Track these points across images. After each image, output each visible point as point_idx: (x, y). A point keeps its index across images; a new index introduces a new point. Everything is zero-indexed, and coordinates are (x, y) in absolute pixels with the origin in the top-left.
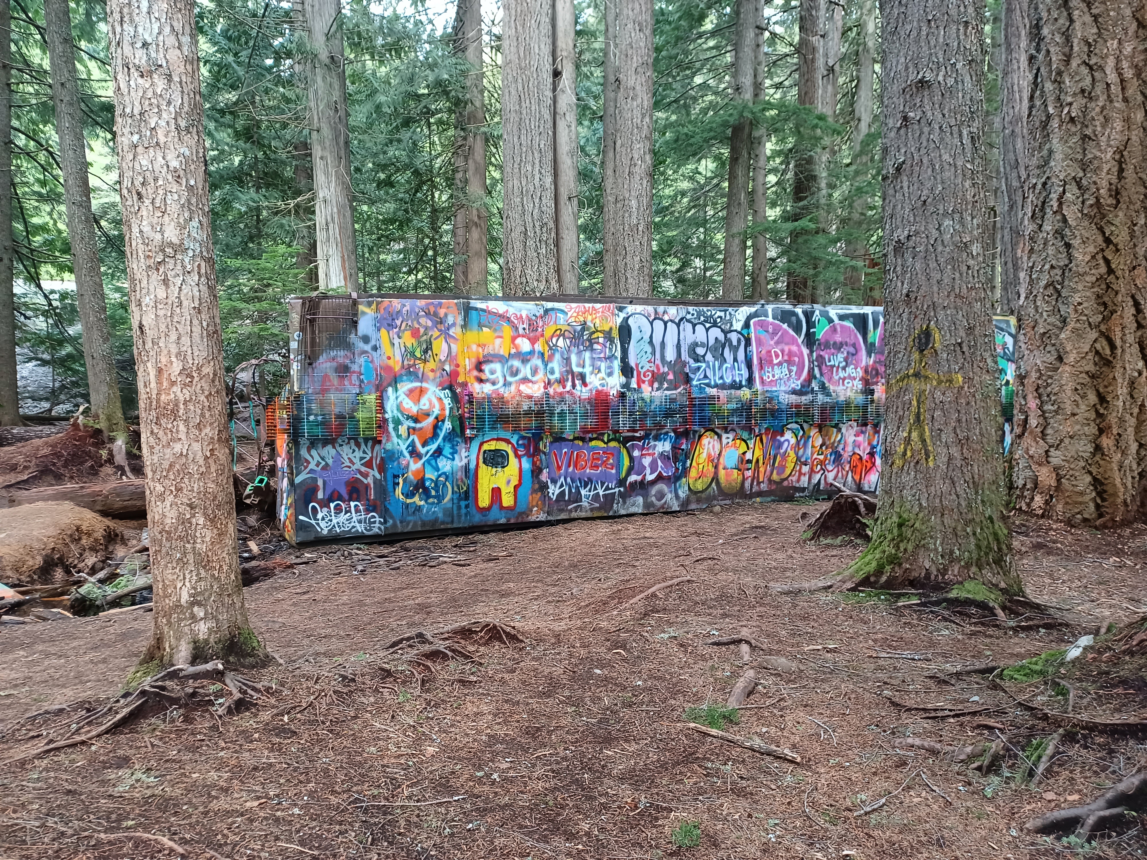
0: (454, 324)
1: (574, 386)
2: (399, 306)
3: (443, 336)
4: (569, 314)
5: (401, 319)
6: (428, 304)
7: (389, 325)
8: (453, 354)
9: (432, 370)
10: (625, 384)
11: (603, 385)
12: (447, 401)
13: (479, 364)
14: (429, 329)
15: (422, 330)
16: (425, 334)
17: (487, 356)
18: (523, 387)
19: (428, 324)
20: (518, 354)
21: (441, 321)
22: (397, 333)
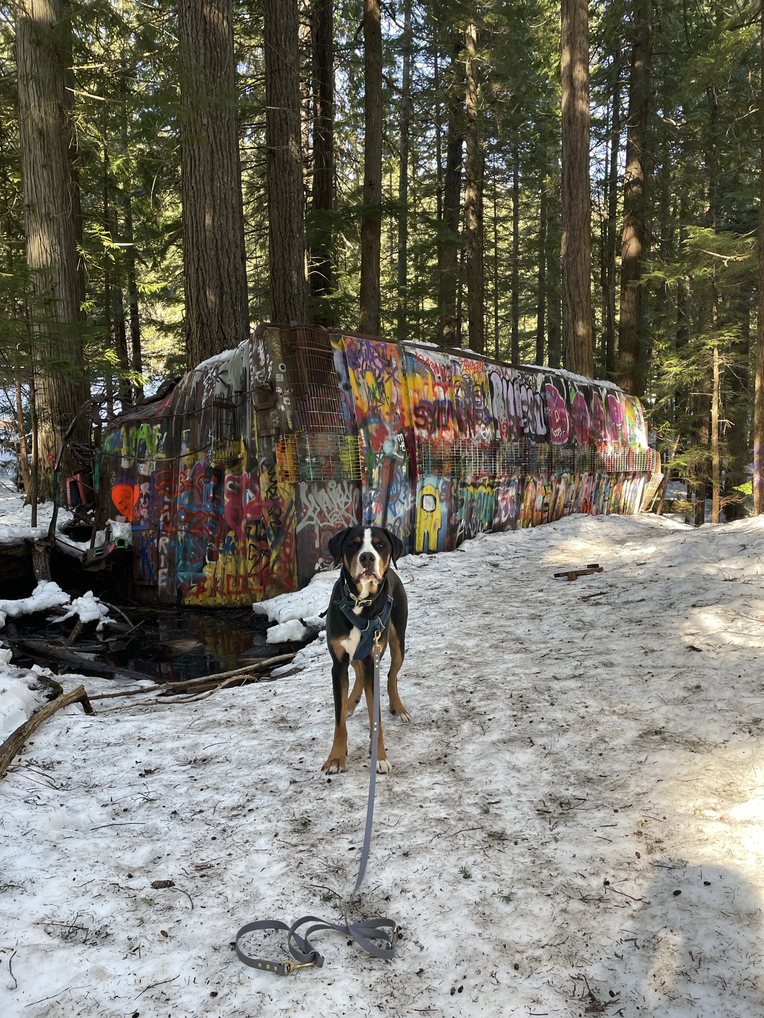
0: (397, 368)
1: (470, 434)
2: (359, 346)
3: (391, 379)
4: (462, 367)
5: (362, 358)
6: (377, 345)
7: (354, 364)
8: (400, 398)
9: (387, 413)
10: (495, 435)
11: (484, 434)
12: (403, 445)
13: (416, 409)
14: (381, 371)
15: (377, 372)
16: (380, 376)
17: (421, 401)
18: (444, 434)
19: (380, 365)
20: (437, 402)
21: (389, 364)
22: (361, 372)
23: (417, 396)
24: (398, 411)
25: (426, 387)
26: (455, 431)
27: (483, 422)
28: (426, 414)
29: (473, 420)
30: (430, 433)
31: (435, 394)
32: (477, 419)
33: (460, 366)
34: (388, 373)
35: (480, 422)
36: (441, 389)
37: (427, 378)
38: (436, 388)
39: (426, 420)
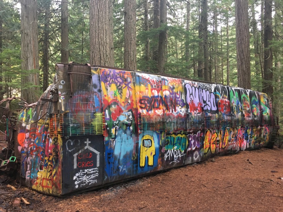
0: (130, 82)
1: (172, 111)
2: (109, 72)
3: (127, 87)
4: (169, 81)
5: (110, 78)
6: (120, 72)
7: (105, 80)
8: (131, 95)
9: (123, 102)
10: (187, 111)
11: (181, 111)
12: (131, 117)
13: (140, 101)
14: (121, 83)
15: (118, 84)
16: (120, 85)
17: (144, 97)
18: (156, 111)
19: (121, 81)
20: (154, 97)
21: (126, 80)
22: (109, 84)
23: (141, 94)
24: (129, 101)
25: (147, 91)
26: (163, 110)
27: (180, 105)
28: (146, 102)
29: (174, 105)
30: (148, 111)
31: (152, 93)
32: (177, 104)
33: (168, 81)
34: (125, 84)
35: (178, 105)
36: (156, 91)
37: (148, 87)
38: (153, 91)
39: (146, 105)
